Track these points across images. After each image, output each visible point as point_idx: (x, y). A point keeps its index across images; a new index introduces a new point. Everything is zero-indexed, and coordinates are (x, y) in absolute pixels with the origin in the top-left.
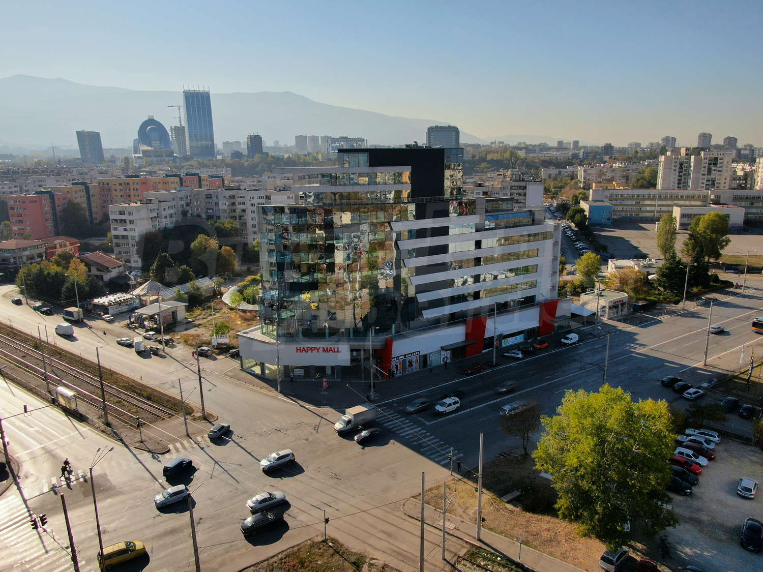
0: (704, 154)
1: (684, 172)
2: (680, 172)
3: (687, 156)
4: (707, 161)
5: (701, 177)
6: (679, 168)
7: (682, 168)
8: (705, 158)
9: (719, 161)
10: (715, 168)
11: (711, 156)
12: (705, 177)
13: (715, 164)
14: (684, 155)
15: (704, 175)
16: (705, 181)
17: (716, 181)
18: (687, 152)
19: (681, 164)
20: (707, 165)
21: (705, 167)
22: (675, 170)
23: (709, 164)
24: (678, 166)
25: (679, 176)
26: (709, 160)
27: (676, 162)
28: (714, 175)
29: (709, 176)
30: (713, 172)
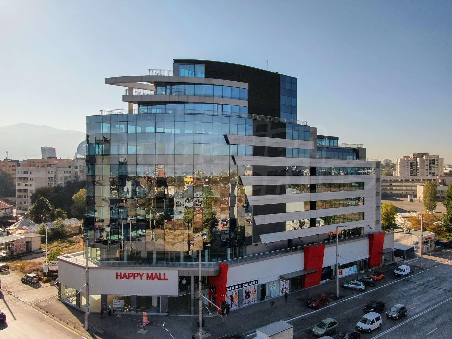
0: (426, 157)
1: (413, 169)
2: (411, 169)
3: (414, 159)
4: (428, 161)
5: (425, 171)
6: (410, 166)
7: (412, 166)
8: (427, 160)
9: (436, 162)
10: (434, 166)
11: (430, 158)
12: (428, 171)
13: (433, 163)
14: (412, 158)
15: (427, 170)
16: (428, 174)
17: (436, 174)
18: (414, 156)
19: (411, 164)
20: (428, 164)
21: (427, 165)
22: (408, 167)
23: (430, 163)
24: (409, 165)
25: (411, 171)
26: (429, 161)
27: (407, 163)
28: (433, 170)
29: (430, 171)
30: (432, 168)
